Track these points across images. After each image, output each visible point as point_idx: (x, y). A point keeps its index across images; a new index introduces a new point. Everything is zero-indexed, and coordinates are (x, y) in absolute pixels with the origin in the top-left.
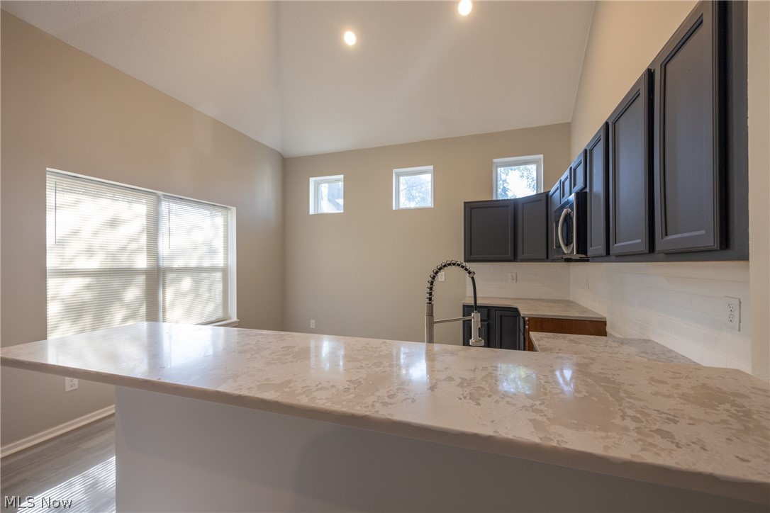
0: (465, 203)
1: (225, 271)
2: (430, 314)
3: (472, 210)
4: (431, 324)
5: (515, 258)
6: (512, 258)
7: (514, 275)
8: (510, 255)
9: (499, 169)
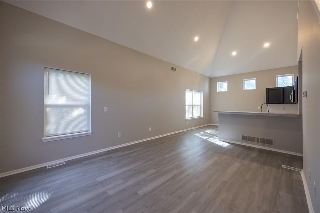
0: (267, 88)
1: (200, 105)
2: (262, 109)
3: (269, 90)
4: (262, 110)
5: (283, 103)
6: (282, 103)
7: (284, 107)
8: (282, 102)
9: (279, 78)
